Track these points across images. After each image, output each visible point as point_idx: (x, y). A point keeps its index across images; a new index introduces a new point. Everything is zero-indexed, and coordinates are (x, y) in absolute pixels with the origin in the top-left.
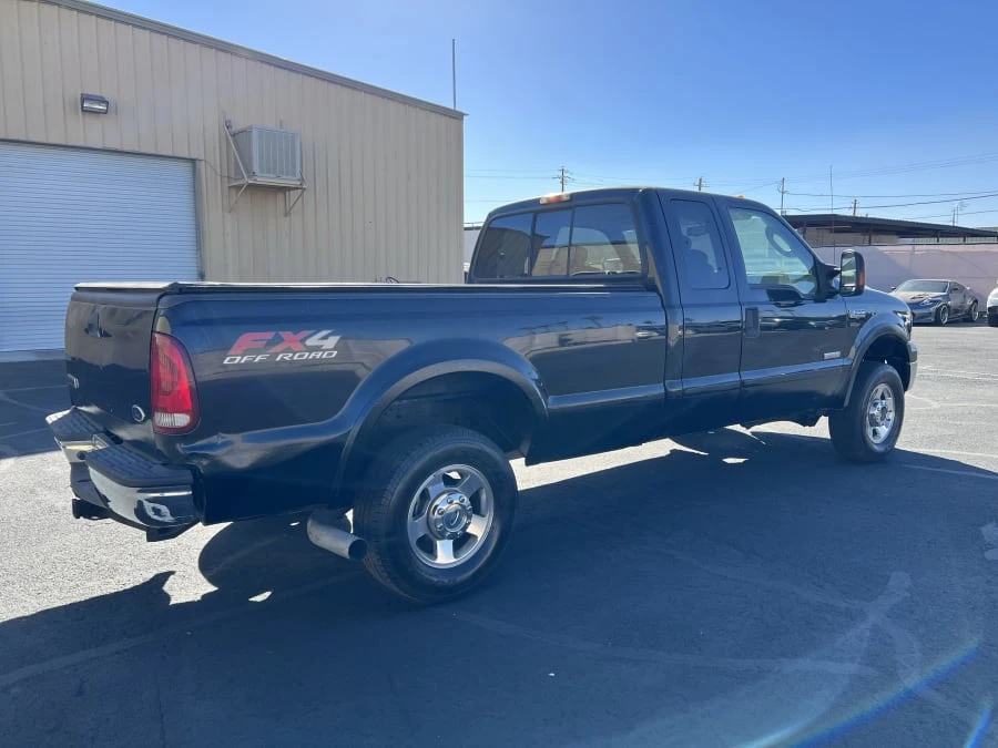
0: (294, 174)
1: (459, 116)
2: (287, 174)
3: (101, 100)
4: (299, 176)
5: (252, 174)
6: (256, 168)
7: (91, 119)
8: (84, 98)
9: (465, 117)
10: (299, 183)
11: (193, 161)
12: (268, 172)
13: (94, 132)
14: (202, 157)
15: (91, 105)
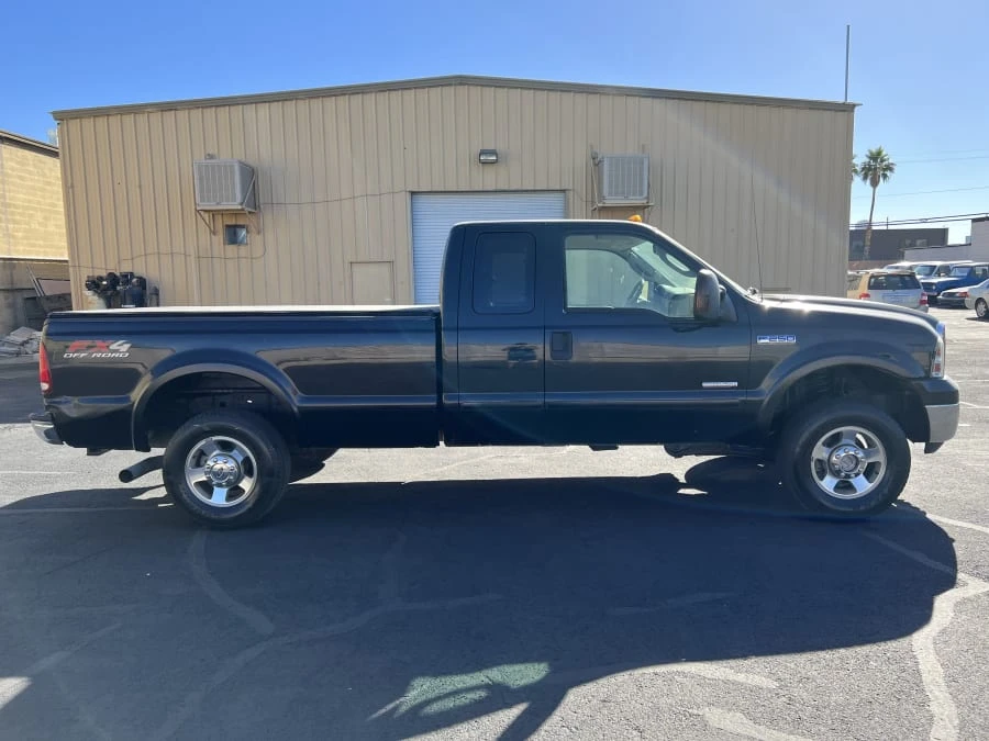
0: (641, 194)
1: (848, 108)
2: (634, 195)
3: (493, 152)
4: (645, 195)
5: (602, 198)
6: (606, 191)
7: (489, 168)
8: (483, 152)
9: (856, 109)
10: (645, 201)
11: (564, 191)
12: (616, 194)
13: (489, 179)
14: (571, 188)
15: (489, 158)
